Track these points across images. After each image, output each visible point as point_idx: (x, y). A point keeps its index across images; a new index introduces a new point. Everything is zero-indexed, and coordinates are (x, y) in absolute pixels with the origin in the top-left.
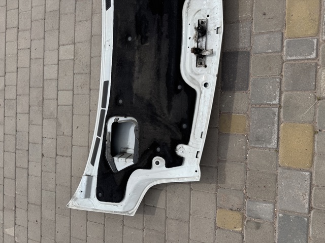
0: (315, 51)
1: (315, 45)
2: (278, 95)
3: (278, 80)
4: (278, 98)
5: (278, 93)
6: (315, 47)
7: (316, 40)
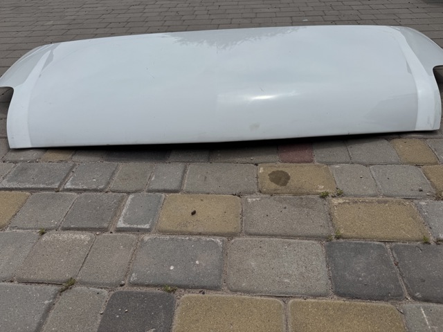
0: (128, 226)
1: (139, 226)
2: (77, 187)
3: (101, 187)
4: (73, 187)
5: (80, 188)
6: (135, 226)
7: (148, 227)
